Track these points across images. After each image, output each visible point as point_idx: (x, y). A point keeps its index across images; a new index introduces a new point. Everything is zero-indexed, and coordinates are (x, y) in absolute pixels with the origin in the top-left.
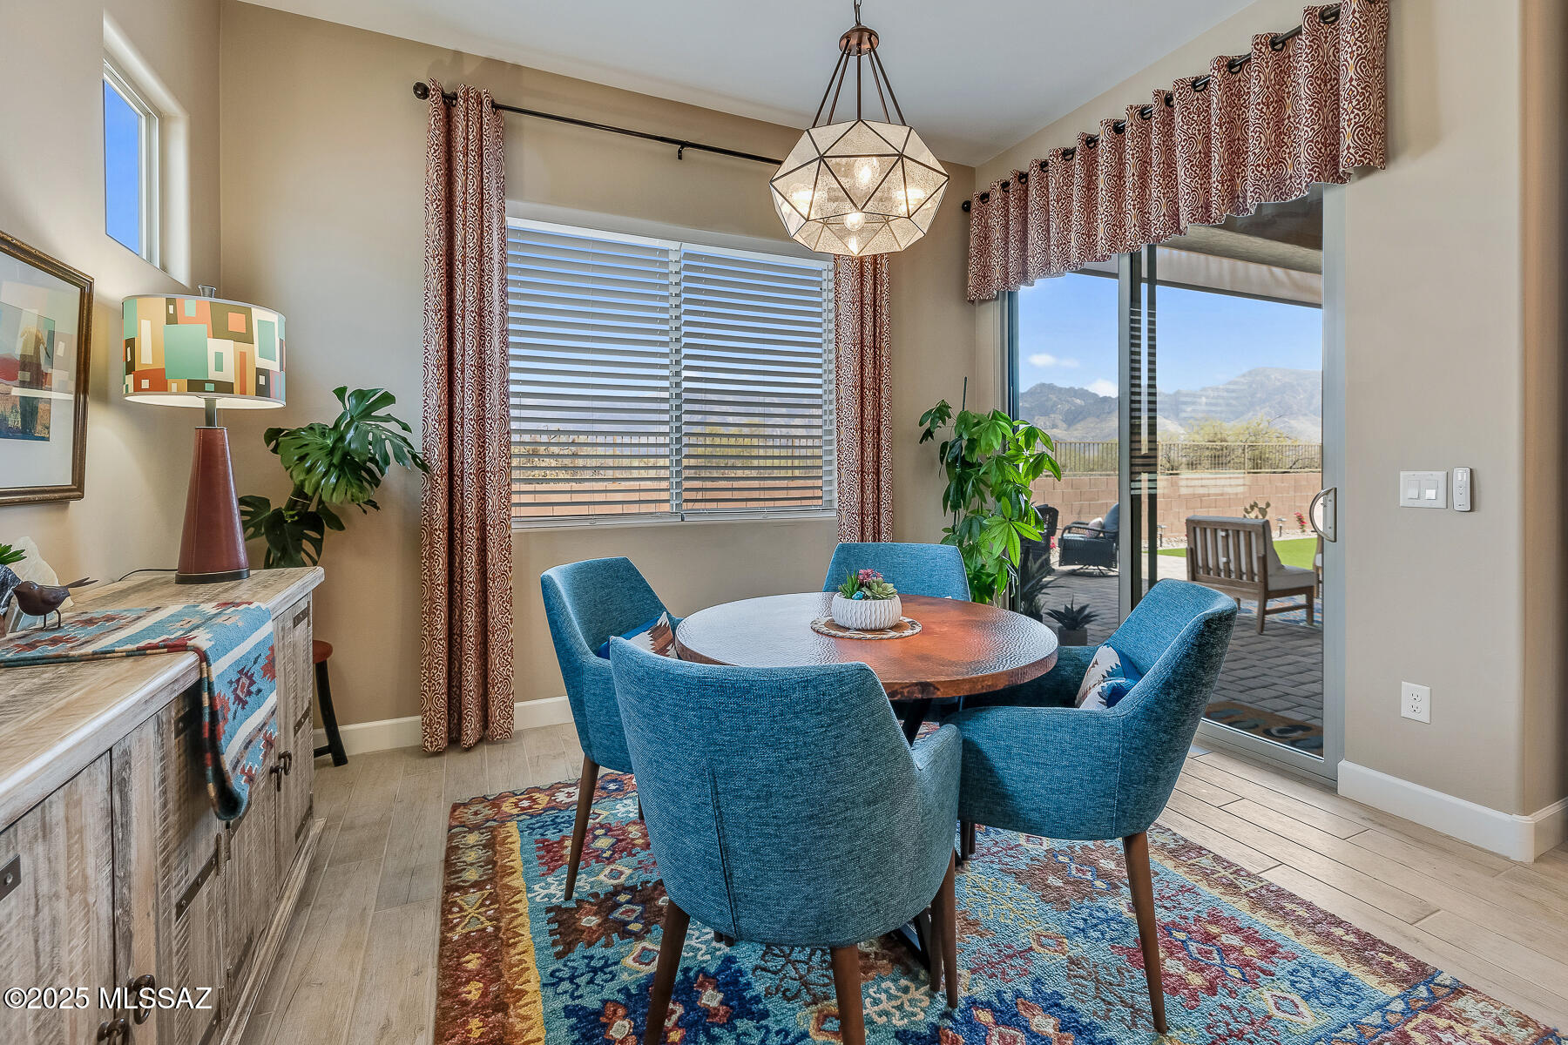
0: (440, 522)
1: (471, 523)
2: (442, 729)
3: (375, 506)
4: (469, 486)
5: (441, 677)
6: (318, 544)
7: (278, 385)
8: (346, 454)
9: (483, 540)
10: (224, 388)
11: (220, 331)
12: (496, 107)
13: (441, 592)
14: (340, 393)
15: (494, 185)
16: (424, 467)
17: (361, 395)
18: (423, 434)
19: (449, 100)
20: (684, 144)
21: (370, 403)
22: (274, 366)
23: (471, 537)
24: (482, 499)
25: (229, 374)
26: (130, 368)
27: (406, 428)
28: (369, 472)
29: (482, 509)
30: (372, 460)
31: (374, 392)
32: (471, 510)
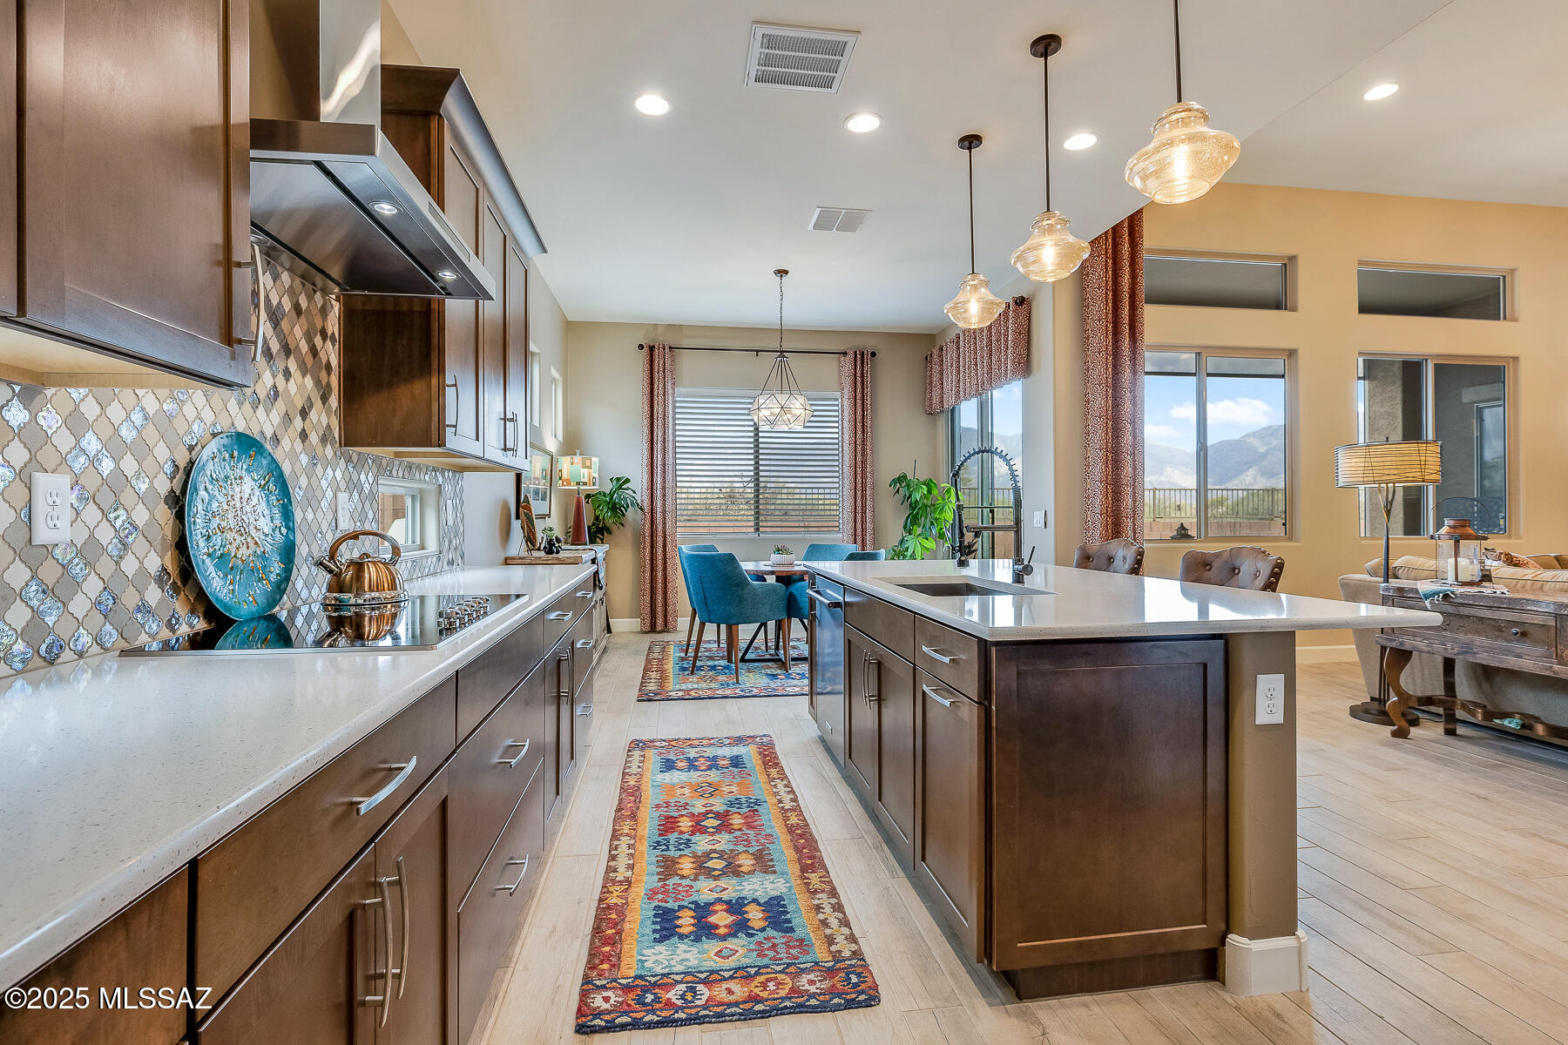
0: (648, 533)
1: (660, 533)
2: (648, 622)
3: (623, 525)
4: (659, 516)
5: (648, 599)
6: (602, 540)
7: (597, 483)
8: (614, 504)
9: (665, 541)
10: (585, 484)
11: (584, 466)
12: (670, 348)
13: (648, 562)
14: (611, 480)
15: (670, 383)
16: (641, 509)
17: (618, 479)
18: (642, 496)
19: (652, 349)
20: (757, 351)
21: (621, 482)
22: (596, 475)
23: (660, 540)
24: (664, 523)
25: (586, 480)
26: (560, 478)
27: (634, 492)
28: (622, 511)
29: (664, 528)
30: (623, 506)
31: (623, 478)
32: (660, 528)
